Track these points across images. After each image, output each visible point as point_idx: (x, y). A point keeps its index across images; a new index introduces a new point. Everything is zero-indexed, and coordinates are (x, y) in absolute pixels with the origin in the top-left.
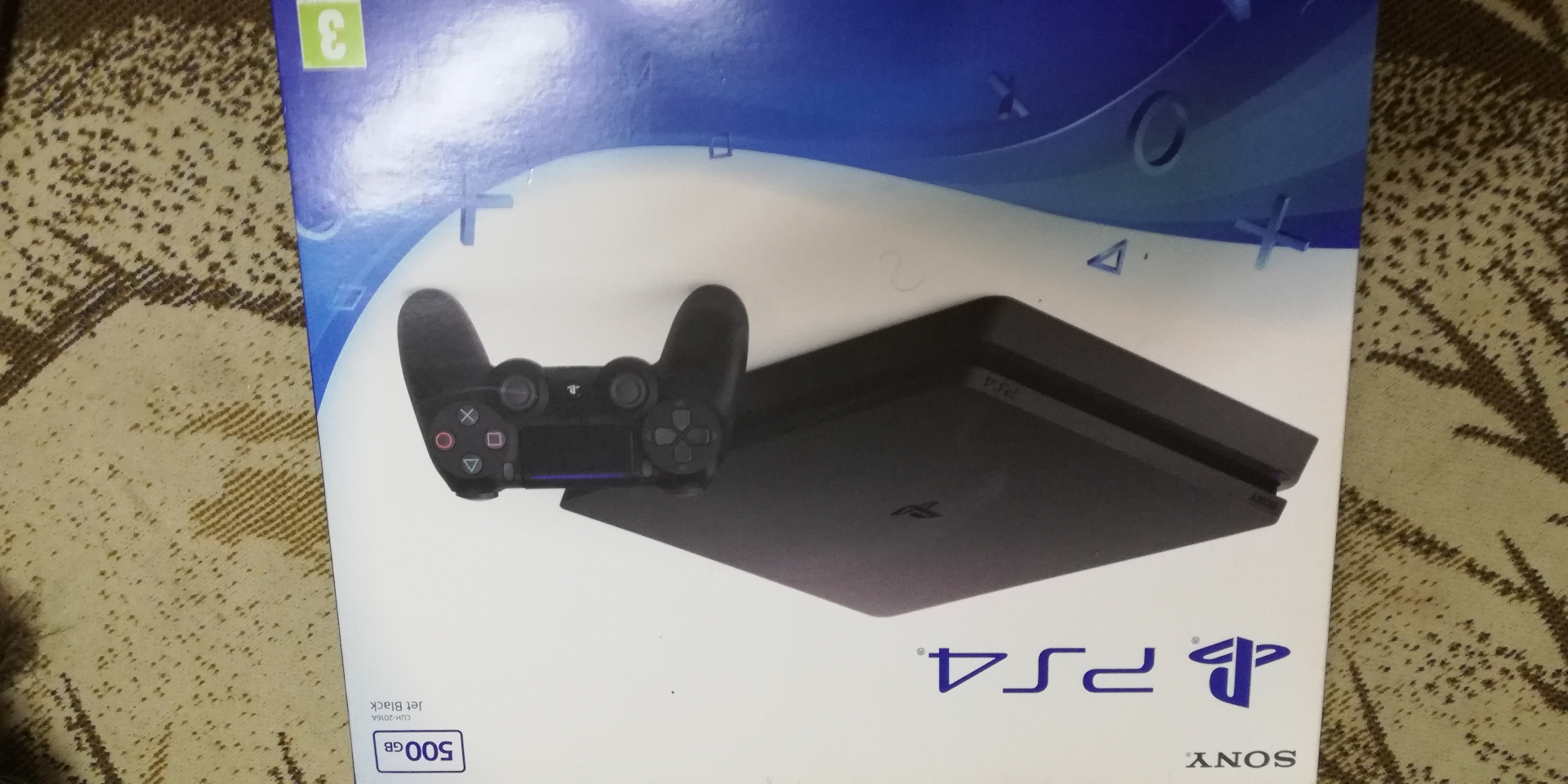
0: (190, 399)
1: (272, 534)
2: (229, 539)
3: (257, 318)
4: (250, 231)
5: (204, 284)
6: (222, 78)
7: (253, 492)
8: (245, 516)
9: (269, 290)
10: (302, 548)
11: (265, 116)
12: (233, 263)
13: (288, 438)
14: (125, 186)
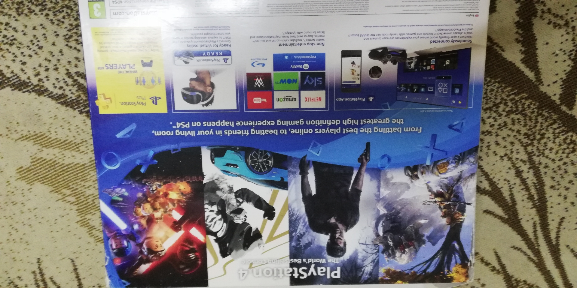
0: (23, 128)
1: (46, 183)
2: (30, 183)
3: (54, 102)
4: (56, 69)
5: (36, 86)
6: (55, 11)
7: (41, 166)
8: (37, 175)
10: (57, 190)
11: (69, 27)
12: (48, 80)
13: (58, 148)
14: (11, 45)
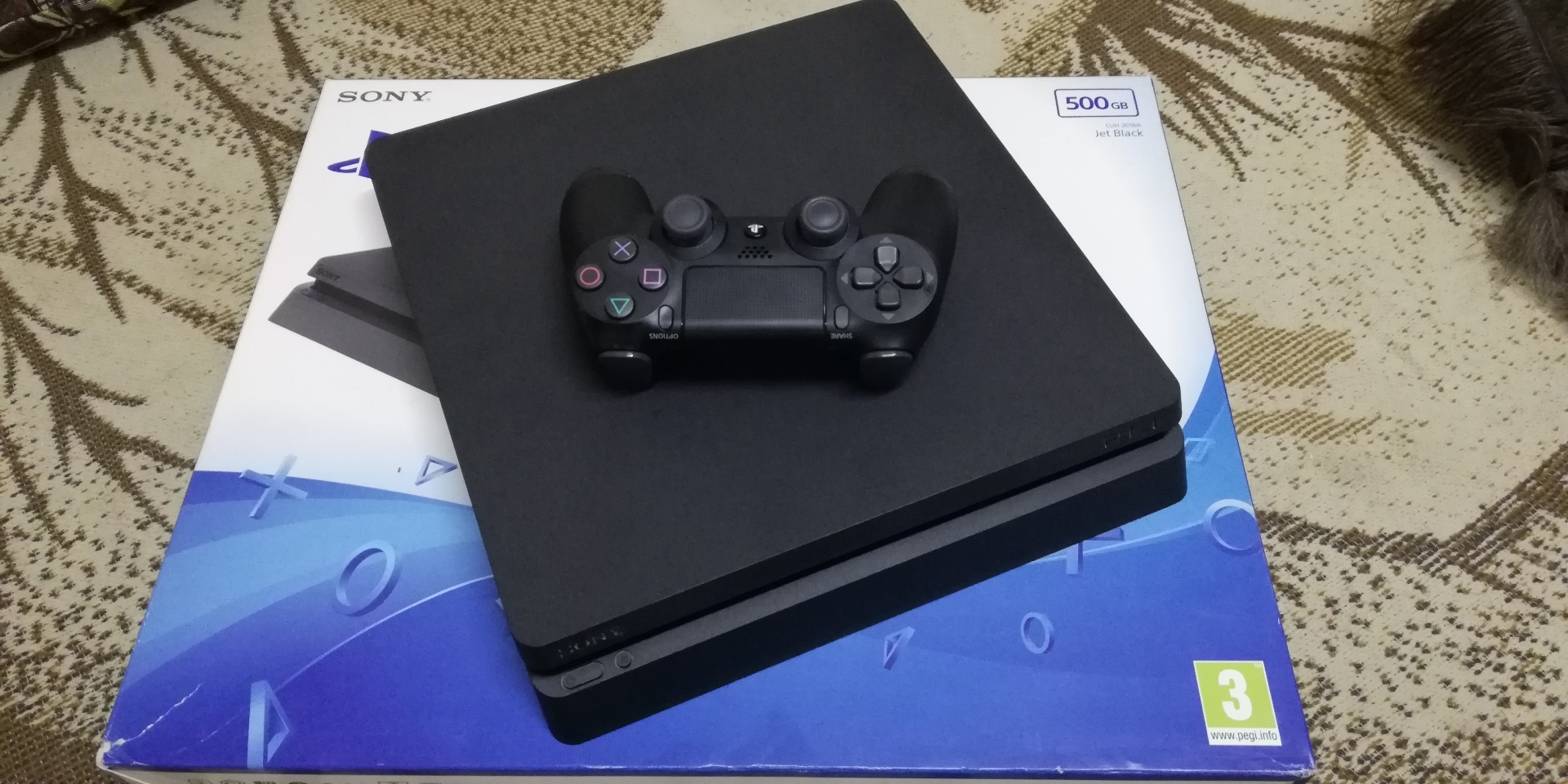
9: (1302, 546)
